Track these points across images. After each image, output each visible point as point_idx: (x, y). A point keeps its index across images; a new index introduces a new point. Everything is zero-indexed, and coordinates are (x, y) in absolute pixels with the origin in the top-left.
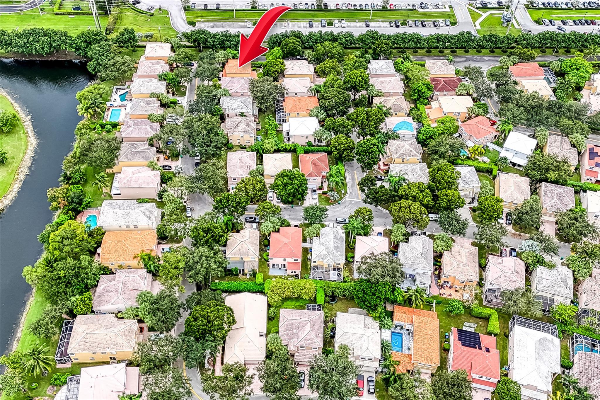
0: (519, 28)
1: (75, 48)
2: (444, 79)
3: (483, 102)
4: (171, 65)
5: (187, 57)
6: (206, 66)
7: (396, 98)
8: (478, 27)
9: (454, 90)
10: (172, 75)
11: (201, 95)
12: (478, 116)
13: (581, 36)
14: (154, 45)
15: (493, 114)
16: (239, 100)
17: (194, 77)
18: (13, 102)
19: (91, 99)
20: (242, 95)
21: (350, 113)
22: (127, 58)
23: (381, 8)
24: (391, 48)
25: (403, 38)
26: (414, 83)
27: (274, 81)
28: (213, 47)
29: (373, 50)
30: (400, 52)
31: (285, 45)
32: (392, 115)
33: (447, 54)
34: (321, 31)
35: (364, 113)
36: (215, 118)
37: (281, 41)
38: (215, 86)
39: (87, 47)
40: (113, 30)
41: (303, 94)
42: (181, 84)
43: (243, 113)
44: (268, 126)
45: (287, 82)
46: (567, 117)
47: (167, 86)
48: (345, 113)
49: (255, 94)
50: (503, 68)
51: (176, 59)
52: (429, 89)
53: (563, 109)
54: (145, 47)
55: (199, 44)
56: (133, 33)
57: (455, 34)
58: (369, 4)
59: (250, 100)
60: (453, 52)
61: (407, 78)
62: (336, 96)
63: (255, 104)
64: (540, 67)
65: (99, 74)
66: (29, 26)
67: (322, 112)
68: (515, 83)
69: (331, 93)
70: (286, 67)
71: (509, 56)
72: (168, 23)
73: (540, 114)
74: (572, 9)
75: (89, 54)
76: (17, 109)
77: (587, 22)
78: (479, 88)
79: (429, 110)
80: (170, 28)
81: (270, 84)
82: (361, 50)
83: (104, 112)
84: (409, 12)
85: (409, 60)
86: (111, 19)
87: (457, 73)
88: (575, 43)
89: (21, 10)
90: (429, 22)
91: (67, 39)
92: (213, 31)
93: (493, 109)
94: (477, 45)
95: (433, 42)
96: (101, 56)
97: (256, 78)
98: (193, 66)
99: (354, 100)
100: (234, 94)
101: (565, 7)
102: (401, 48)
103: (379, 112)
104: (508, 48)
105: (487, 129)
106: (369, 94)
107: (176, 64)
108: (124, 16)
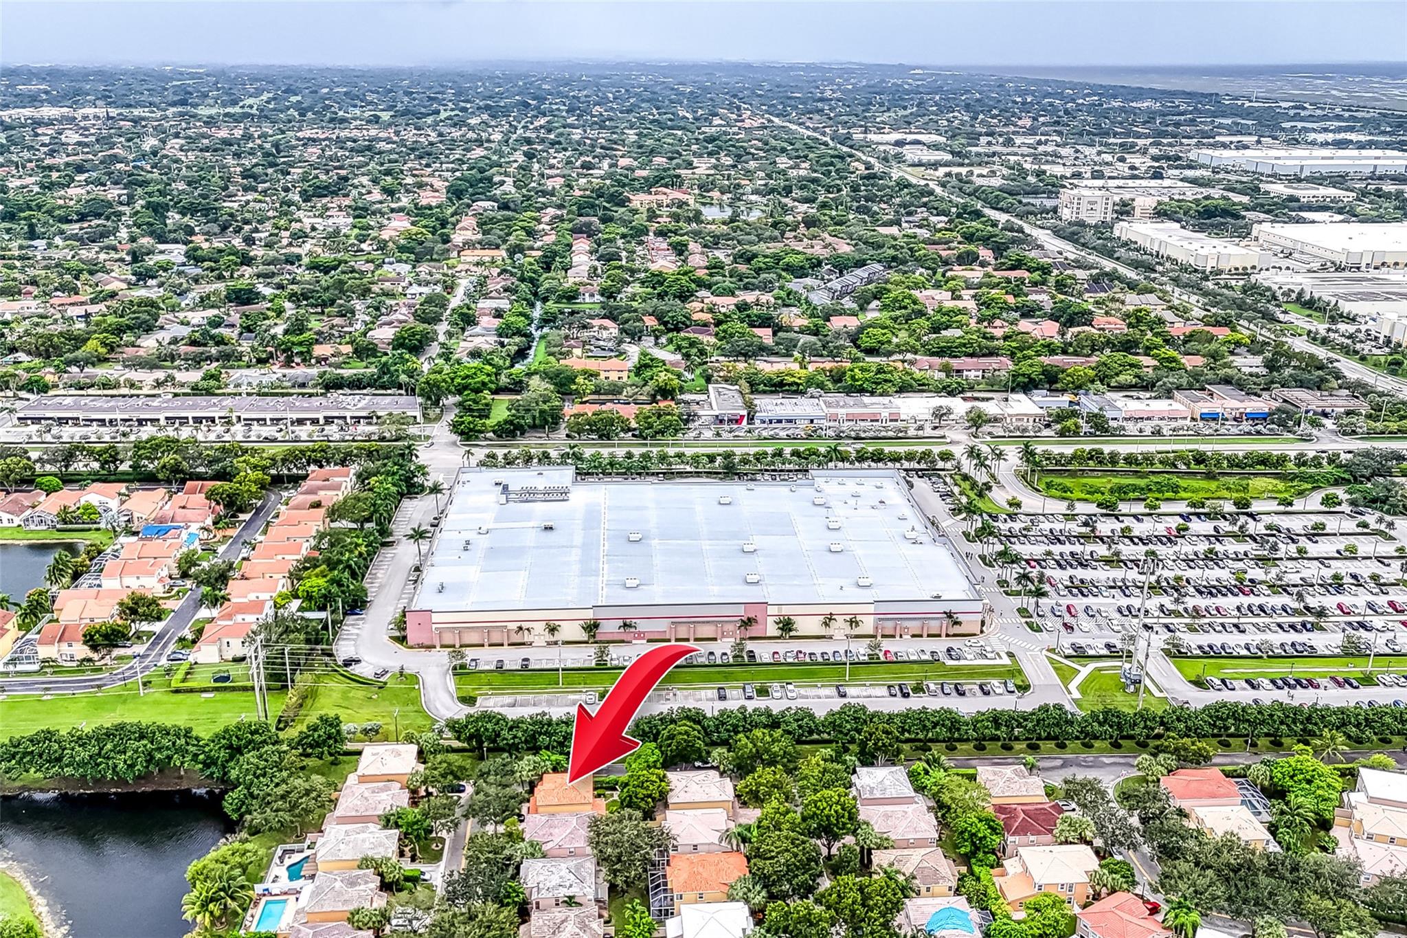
0: (1161, 695)
1: (204, 763)
2: (1024, 808)
3: (1119, 858)
4: (414, 792)
5: (452, 773)
6: (492, 790)
7: (923, 851)
8: (1076, 695)
9: (1051, 831)
10: (414, 813)
11: (478, 858)
12: (1113, 891)
13: (1297, 711)
14: (380, 749)
15: (1147, 887)
16: (563, 866)
17: (464, 816)
18: (33, 893)
19: (220, 878)
20: (572, 854)
21: (821, 889)
22: (317, 779)
23: (866, 658)
24: (897, 739)
25: (922, 719)
26: (957, 817)
27: (645, 819)
28: (512, 749)
29: (859, 745)
30: (917, 749)
31: (669, 738)
32: (918, 893)
33: (1021, 751)
34: (744, 708)
35: (855, 888)
36: (506, 913)
37: (658, 733)
38: (510, 835)
39: (231, 758)
40: (293, 721)
41: (713, 848)
42: (434, 835)
43: (573, 897)
44: (630, 927)
45: (674, 821)
46: (1316, 892)
47: (400, 839)
48: (810, 890)
49: (601, 851)
50: (1147, 782)
51: (426, 778)
52: (994, 830)
53: (1302, 874)
54: (359, 753)
55: (480, 743)
56: (338, 725)
57: (1029, 710)
58: (842, 652)
59: (590, 865)
60: (1033, 748)
61: (941, 805)
62: (787, 850)
63: (602, 875)
64: (1227, 776)
65: (248, 817)
66: (108, 720)
67: (758, 888)
68: (1181, 813)
69: (777, 842)
70: (672, 786)
71: (1155, 755)
72: (415, 701)
73: (1253, 884)
74: (1261, 657)
75: (234, 774)
76: (40, 909)
77: (1298, 682)
78: (1103, 826)
79: (1001, 879)
80: (420, 711)
81: (637, 826)
82: (834, 745)
83: (245, 910)
84: (927, 667)
85: (940, 765)
86: (292, 697)
87: (1050, 792)
88: (1288, 726)
89: (99, 687)
90: (971, 686)
91: (187, 744)
92: (512, 714)
93: (1146, 877)
94: (1081, 732)
95: (987, 727)
96: (258, 778)
97: (604, 812)
98: (463, 791)
99: (829, 857)
100: (555, 852)
101: (1244, 652)
102: (920, 740)
103: (888, 886)
104: (1148, 737)
105: (1142, 922)
106: (862, 843)
107: (426, 790)
108: (321, 690)
